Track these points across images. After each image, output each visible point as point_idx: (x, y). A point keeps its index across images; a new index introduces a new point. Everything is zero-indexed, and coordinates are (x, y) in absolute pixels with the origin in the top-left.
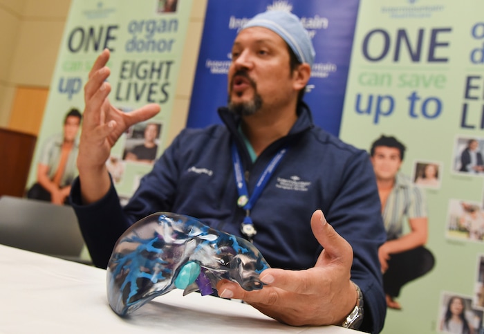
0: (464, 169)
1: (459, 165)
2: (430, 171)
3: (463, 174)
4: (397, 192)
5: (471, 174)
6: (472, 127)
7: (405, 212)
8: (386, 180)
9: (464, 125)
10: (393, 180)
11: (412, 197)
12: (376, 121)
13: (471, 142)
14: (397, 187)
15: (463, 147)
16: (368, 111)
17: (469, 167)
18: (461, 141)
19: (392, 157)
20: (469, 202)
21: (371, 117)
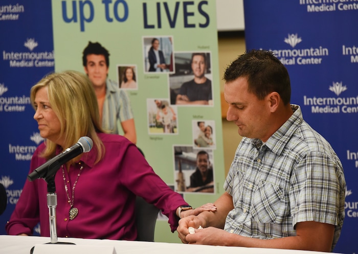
0: (152, 69)
1: (148, 65)
2: (129, 74)
3: (152, 73)
4: (109, 97)
5: (158, 73)
6: (152, 27)
7: (118, 116)
8: (100, 87)
9: (147, 26)
10: (105, 86)
11: (120, 101)
12: (82, 29)
13: (154, 40)
14: (108, 93)
15: (149, 47)
16: (74, 18)
17: (156, 66)
18: (146, 41)
19: (100, 64)
20: (160, 100)
21: (78, 24)
